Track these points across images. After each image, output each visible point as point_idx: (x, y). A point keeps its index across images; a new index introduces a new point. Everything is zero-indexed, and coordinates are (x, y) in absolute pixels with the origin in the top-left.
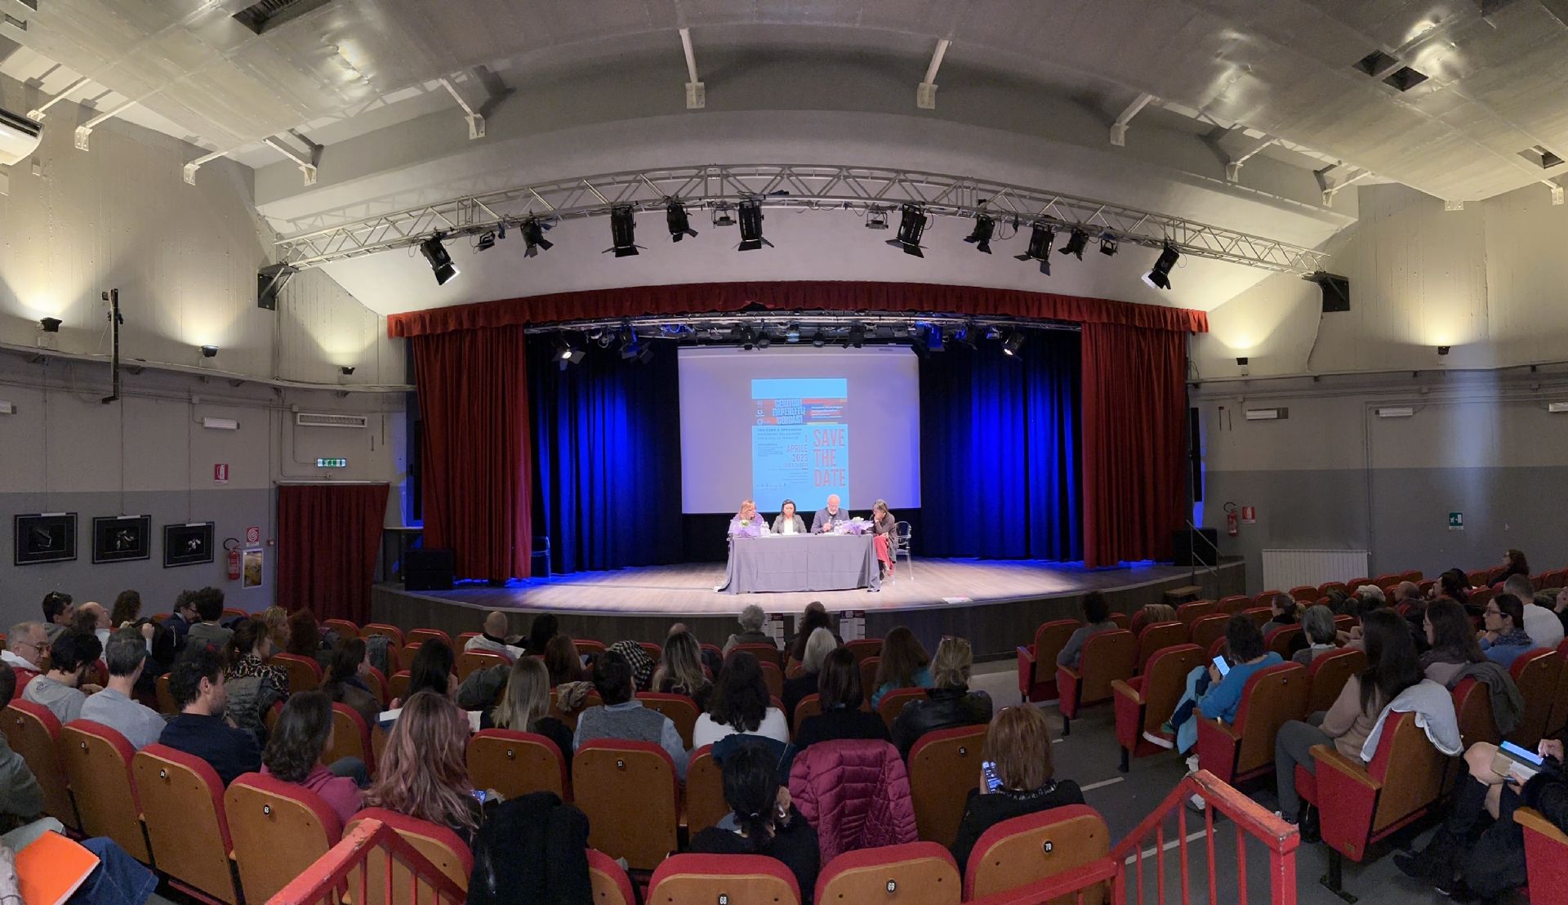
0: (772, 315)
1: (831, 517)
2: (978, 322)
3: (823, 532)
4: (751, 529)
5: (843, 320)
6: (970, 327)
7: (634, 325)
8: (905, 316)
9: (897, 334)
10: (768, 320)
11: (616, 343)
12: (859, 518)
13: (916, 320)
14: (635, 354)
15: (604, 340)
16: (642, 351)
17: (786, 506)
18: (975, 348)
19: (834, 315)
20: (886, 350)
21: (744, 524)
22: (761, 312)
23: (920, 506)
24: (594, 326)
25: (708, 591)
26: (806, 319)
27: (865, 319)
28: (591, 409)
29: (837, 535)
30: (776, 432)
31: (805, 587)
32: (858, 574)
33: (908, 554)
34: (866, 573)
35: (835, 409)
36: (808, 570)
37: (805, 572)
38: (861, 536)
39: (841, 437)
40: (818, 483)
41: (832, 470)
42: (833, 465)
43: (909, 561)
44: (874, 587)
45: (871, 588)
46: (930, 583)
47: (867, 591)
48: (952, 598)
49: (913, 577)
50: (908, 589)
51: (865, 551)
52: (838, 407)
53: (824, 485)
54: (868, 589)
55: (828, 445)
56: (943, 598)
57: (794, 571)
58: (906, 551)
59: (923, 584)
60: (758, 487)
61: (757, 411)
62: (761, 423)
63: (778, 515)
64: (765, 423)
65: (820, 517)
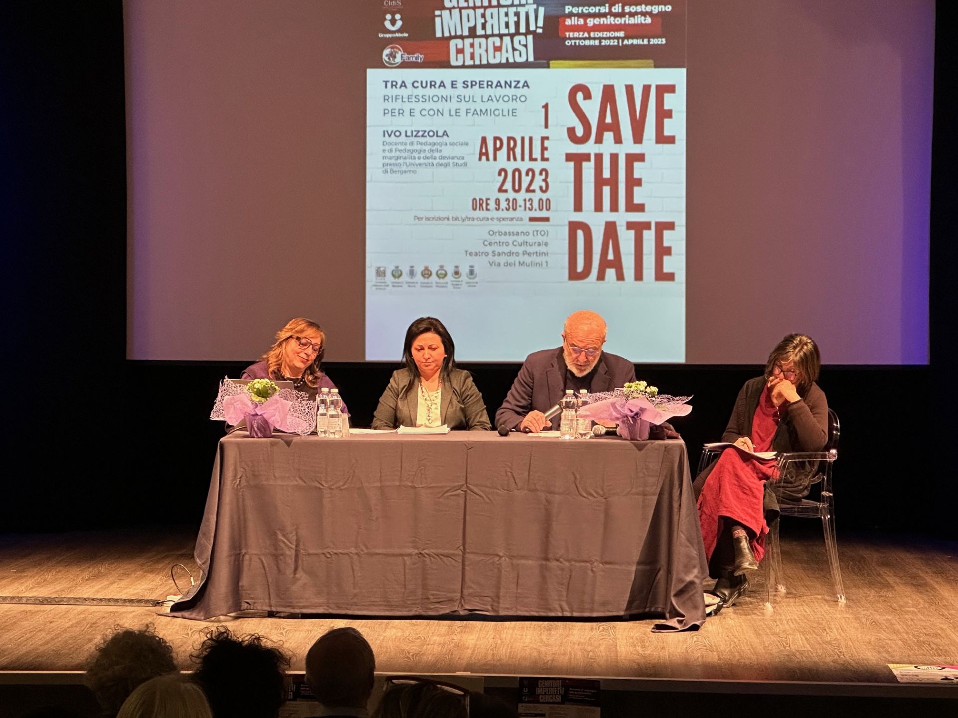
12: (643, 384)
17: (420, 340)
21: (259, 393)
23: (928, 363)
25: (140, 610)
30: (448, 92)
31: (457, 604)
32: (634, 568)
33: (825, 517)
34: (659, 571)
35: (644, 14)
36: (464, 548)
37: (454, 555)
38: (645, 445)
39: (663, 114)
40: (580, 268)
41: (630, 226)
42: (632, 207)
43: (830, 542)
44: (683, 616)
45: (672, 617)
46: (889, 618)
47: (653, 626)
48: (925, 667)
49: (843, 598)
50: (800, 632)
51: (656, 497)
52: (657, 7)
53: (601, 277)
54: (662, 622)
55: (618, 140)
56: (891, 666)
57: (416, 551)
58: (820, 505)
59: (864, 620)
60: (380, 276)
61: (385, 20)
62: (398, 60)
63: (397, 369)
64: (409, 58)
65: (533, 379)
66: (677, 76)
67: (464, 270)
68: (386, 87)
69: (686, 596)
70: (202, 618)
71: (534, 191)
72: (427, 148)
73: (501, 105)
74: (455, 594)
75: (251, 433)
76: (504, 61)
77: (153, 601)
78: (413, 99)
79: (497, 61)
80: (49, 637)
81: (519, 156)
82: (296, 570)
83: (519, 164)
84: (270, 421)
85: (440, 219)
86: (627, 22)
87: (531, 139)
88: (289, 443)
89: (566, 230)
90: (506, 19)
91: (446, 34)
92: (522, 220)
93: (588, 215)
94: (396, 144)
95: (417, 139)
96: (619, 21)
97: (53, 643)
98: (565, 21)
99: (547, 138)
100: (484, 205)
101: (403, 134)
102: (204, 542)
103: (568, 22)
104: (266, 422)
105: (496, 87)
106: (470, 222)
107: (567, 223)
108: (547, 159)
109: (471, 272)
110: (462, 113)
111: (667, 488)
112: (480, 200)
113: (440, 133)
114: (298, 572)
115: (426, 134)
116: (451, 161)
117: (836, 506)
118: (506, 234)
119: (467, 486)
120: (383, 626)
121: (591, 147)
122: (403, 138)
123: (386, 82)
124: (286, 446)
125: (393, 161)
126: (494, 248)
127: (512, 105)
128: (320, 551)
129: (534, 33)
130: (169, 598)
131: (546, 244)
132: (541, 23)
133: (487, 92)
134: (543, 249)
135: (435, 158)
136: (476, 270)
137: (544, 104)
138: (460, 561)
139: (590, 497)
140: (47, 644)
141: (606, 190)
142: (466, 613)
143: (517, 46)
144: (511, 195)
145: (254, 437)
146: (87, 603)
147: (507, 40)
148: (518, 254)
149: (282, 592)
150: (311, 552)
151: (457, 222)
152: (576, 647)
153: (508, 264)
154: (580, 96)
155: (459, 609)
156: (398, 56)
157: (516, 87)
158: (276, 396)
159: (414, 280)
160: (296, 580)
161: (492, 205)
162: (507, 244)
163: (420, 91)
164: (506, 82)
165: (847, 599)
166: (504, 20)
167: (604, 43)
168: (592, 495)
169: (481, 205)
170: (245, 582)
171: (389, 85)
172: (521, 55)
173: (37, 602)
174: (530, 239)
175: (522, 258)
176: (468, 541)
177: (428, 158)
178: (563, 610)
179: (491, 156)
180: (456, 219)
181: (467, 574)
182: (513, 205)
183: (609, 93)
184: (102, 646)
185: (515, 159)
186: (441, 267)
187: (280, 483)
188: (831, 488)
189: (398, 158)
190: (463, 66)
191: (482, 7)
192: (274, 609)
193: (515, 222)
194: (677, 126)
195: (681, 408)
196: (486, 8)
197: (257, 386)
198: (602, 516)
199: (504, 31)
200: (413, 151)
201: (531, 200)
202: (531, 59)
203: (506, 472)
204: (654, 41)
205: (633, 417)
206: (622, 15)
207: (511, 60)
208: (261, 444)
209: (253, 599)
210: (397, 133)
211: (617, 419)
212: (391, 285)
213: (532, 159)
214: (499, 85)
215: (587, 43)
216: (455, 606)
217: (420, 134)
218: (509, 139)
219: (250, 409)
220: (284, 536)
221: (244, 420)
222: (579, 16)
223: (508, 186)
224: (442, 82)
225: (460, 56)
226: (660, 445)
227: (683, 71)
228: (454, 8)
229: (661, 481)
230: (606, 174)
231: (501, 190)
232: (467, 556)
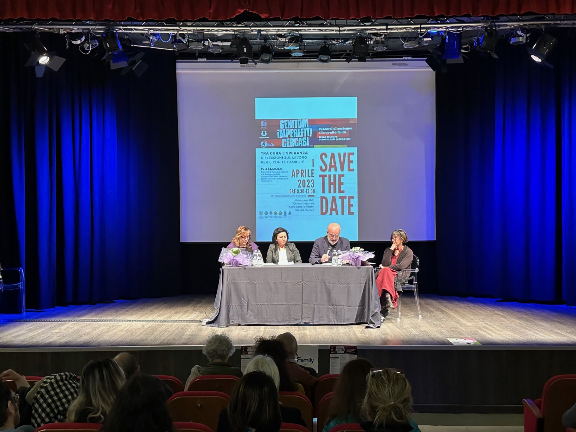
0: (270, 26)
1: (330, 248)
2: (500, 26)
3: (321, 263)
4: (243, 258)
5: (347, 30)
6: (490, 32)
7: (120, 31)
8: (415, 24)
9: (407, 45)
10: (265, 31)
11: (100, 51)
12: (359, 248)
13: (427, 28)
14: (127, 65)
15: (86, 45)
16: (134, 63)
17: (280, 235)
18: (495, 56)
19: (336, 25)
20: (400, 64)
21: (235, 252)
22: (258, 23)
23: (435, 240)
24: (75, 29)
25: (195, 324)
26: (305, 30)
27: (370, 29)
28: (77, 122)
29: (335, 266)
30: (282, 155)
31: (300, 320)
32: (357, 308)
33: (415, 290)
34: (365, 308)
35: (343, 130)
36: (302, 302)
37: (299, 304)
38: (360, 268)
39: (350, 162)
40: (324, 211)
41: (340, 197)
42: (340, 192)
43: (416, 298)
44: (374, 323)
45: (370, 324)
46: (438, 322)
47: (365, 327)
48: (459, 339)
49: (421, 316)
50: (412, 328)
51: (364, 284)
52: (347, 128)
53: (331, 214)
54: (367, 325)
55: (336, 170)
56: (448, 339)
57: (287, 303)
58: (413, 286)
59: (430, 323)
60: (261, 214)
61: (261, 133)
62: (266, 146)
63: (271, 244)
64: (269, 145)
65: (319, 247)
66: (355, 150)
67: (288, 212)
68: (262, 154)
69: (375, 317)
70: (217, 326)
71: (309, 187)
72: (275, 173)
73: (299, 160)
74: (299, 317)
75: (232, 265)
76: (299, 146)
77: (199, 321)
78: (271, 158)
79: (297, 146)
80: (169, 334)
81: (304, 176)
82: (247, 310)
83: (305, 178)
84: (239, 262)
85: (279, 196)
86: (338, 133)
87: (308, 170)
88: (245, 269)
89: (320, 199)
90: (300, 132)
91: (281, 137)
92: (305, 196)
93: (326, 194)
94: (265, 172)
95: (272, 170)
96: (335, 133)
97: (171, 335)
98: (318, 133)
99: (313, 170)
100: (294, 192)
101: (268, 169)
102: (217, 300)
103: (320, 133)
104: (237, 262)
105: (297, 154)
106: (289, 197)
107: (320, 197)
108: (314, 177)
109: (290, 213)
110: (286, 162)
111: (368, 281)
112: (293, 190)
113: (279, 169)
114: (248, 311)
115: (275, 169)
116: (283, 177)
117: (419, 287)
118: (301, 201)
119: (303, 282)
120: (277, 328)
121: (327, 173)
122: (267, 170)
123: (262, 153)
124: (244, 270)
125: (264, 178)
126: (297, 205)
127: (302, 160)
128: (255, 304)
129: (309, 136)
130: (204, 320)
131: (313, 204)
132: (311, 134)
133: (294, 156)
134: (312, 205)
135: (278, 177)
136: (291, 212)
137: (312, 159)
138: (301, 306)
139: (343, 285)
140: (170, 336)
141: (332, 186)
142: (304, 323)
143: (303, 141)
144: (302, 188)
145: (233, 267)
146: (177, 322)
147: (300, 139)
148: (304, 207)
149: (243, 318)
150: (252, 304)
151: (285, 197)
152: (343, 334)
153: (301, 210)
154: (324, 156)
155: (301, 322)
156: (266, 144)
157: (303, 154)
158: (241, 253)
159: (272, 215)
160: (247, 313)
161: (296, 192)
162: (301, 204)
163: (273, 155)
164: (300, 152)
165: (422, 316)
166: (299, 132)
167: (331, 139)
168: (343, 284)
169: (293, 191)
170: (231, 314)
171: (263, 153)
172: (305, 144)
173: (161, 321)
174: (309, 202)
175: (306, 208)
176: (304, 299)
177: (276, 177)
178: (334, 322)
179: (296, 176)
180: (285, 196)
181: (303, 310)
182: (303, 191)
183: (333, 155)
184: (208, 340)
185: (303, 177)
186: (280, 211)
187: (243, 282)
188: (416, 280)
189: (266, 177)
190: (286, 147)
191: (292, 128)
192: (240, 323)
193: (303, 197)
194: (354, 166)
195: (371, 255)
196: (293, 129)
197: (234, 250)
198: (347, 291)
199: (299, 136)
200: (271, 174)
201: (308, 190)
202: (308, 145)
203: (316, 276)
204: (347, 139)
205: (356, 259)
206: (337, 131)
207: (302, 145)
208: (236, 269)
209: (234, 320)
210: (266, 169)
211: (350, 259)
212: (264, 217)
213: (308, 177)
214: (298, 153)
215: (326, 139)
216: (299, 321)
217: (273, 169)
218: (301, 170)
219: (232, 258)
220: (244, 299)
221: (230, 261)
222: (323, 131)
223: (301, 185)
224: (280, 152)
225: (285, 144)
226: (365, 268)
227: (356, 148)
228: (283, 129)
229: (366, 279)
230: (332, 181)
231: (299, 187)
232: (303, 304)
